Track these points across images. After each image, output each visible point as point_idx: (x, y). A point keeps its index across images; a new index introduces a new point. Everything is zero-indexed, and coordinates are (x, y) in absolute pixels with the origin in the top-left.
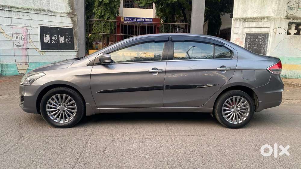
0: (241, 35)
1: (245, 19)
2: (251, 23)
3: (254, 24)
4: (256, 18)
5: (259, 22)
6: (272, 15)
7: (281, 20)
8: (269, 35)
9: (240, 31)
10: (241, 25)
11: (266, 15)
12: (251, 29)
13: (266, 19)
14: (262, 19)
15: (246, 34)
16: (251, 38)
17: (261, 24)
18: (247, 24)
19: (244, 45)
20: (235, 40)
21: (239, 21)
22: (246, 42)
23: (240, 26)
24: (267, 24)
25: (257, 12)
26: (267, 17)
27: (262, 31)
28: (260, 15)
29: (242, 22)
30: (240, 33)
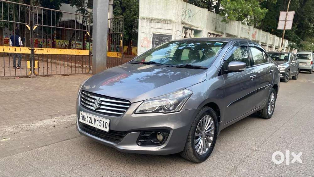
0: (148, 35)
1: (152, 20)
2: (157, 23)
3: (159, 25)
4: (161, 20)
5: (164, 24)
6: (173, 19)
7: (179, 24)
8: (172, 36)
9: (148, 30)
10: (148, 24)
11: (168, 18)
12: (157, 29)
13: (169, 22)
14: (166, 22)
15: (153, 34)
16: (157, 38)
17: (165, 26)
18: (153, 25)
19: (151, 44)
20: (143, 39)
21: (146, 20)
22: (153, 41)
23: (146, 25)
24: (170, 27)
25: (161, 15)
26: (170, 20)
27: (166, 32)
28: (163, 18)
29: (148, 22)
30: (147, 33)
